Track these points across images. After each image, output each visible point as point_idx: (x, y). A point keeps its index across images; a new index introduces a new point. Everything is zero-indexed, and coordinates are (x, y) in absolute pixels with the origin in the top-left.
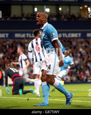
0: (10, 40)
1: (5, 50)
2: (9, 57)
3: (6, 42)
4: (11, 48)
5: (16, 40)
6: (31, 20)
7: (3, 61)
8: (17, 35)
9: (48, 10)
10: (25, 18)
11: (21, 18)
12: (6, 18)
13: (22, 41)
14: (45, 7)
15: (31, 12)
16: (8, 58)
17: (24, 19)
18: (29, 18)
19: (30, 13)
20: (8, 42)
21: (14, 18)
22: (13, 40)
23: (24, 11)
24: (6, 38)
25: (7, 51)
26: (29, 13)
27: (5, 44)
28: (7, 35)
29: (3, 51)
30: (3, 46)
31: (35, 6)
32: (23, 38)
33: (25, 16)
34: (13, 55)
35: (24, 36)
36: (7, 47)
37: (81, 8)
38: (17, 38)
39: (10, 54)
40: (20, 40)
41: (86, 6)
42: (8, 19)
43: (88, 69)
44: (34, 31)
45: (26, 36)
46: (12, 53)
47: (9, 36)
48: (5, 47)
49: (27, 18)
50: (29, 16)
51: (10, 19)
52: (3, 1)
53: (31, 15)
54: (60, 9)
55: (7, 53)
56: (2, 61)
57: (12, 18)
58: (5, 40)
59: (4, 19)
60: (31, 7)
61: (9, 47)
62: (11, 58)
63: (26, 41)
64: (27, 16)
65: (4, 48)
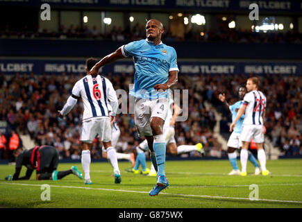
0: (36, 77)
1: (25, 96)
2: (34, 108)
3: (27, 79)
4: (37, 92)
5: (48, 77)
6: (76, 39)
7: (22, 115)
8: (49, 68)
9: (108, 21)
10: (64, 34)
11: (58, 35)
12: (30, 35)
13: (60, 78)
14: (103, 14)
15: (76, 24)
16: (31, 111)
17: (62, 37)
18: (73, 35)
19: (75, 27)
20: (32, 81)
21: (45, 34)
22: (41, 76)
23: (63, 23)
24: (28, 73)
25: (29, 97)
26: (72, 26)
27: (26, 84)
28: (30, 66)
29: (21, 96)
30: (21, 87)
31: (85, 13)
32: (60, 73)
33: (65, 31)
34: (41, 105)
35: (62, 68)
36: (31, 89)
37: (171, 18)
38: (50, 73)
39: (36, 103)
40: (54, 76)
41: (180, 15)
42: (33, 37)
43: (182, 134)
44: (87, 60)
45: (66, 68)
46: (40, 101)
47: (33, 68)
48: (27, 89)
49: (69, 34)
50: (73, 32)
51: (36, 36)
52: (24, 2)
53: (77, 30)
54: (132, 19)
55: (29, 102)
56: (20, 117)
57: (41, 35)
58: (26, 76)
59: (26, 36)
60: (77, 14)
61: (35, 89)
62: (37, 110)
63: (66, 78)
64: (69, 31)
65: (23, 91)
